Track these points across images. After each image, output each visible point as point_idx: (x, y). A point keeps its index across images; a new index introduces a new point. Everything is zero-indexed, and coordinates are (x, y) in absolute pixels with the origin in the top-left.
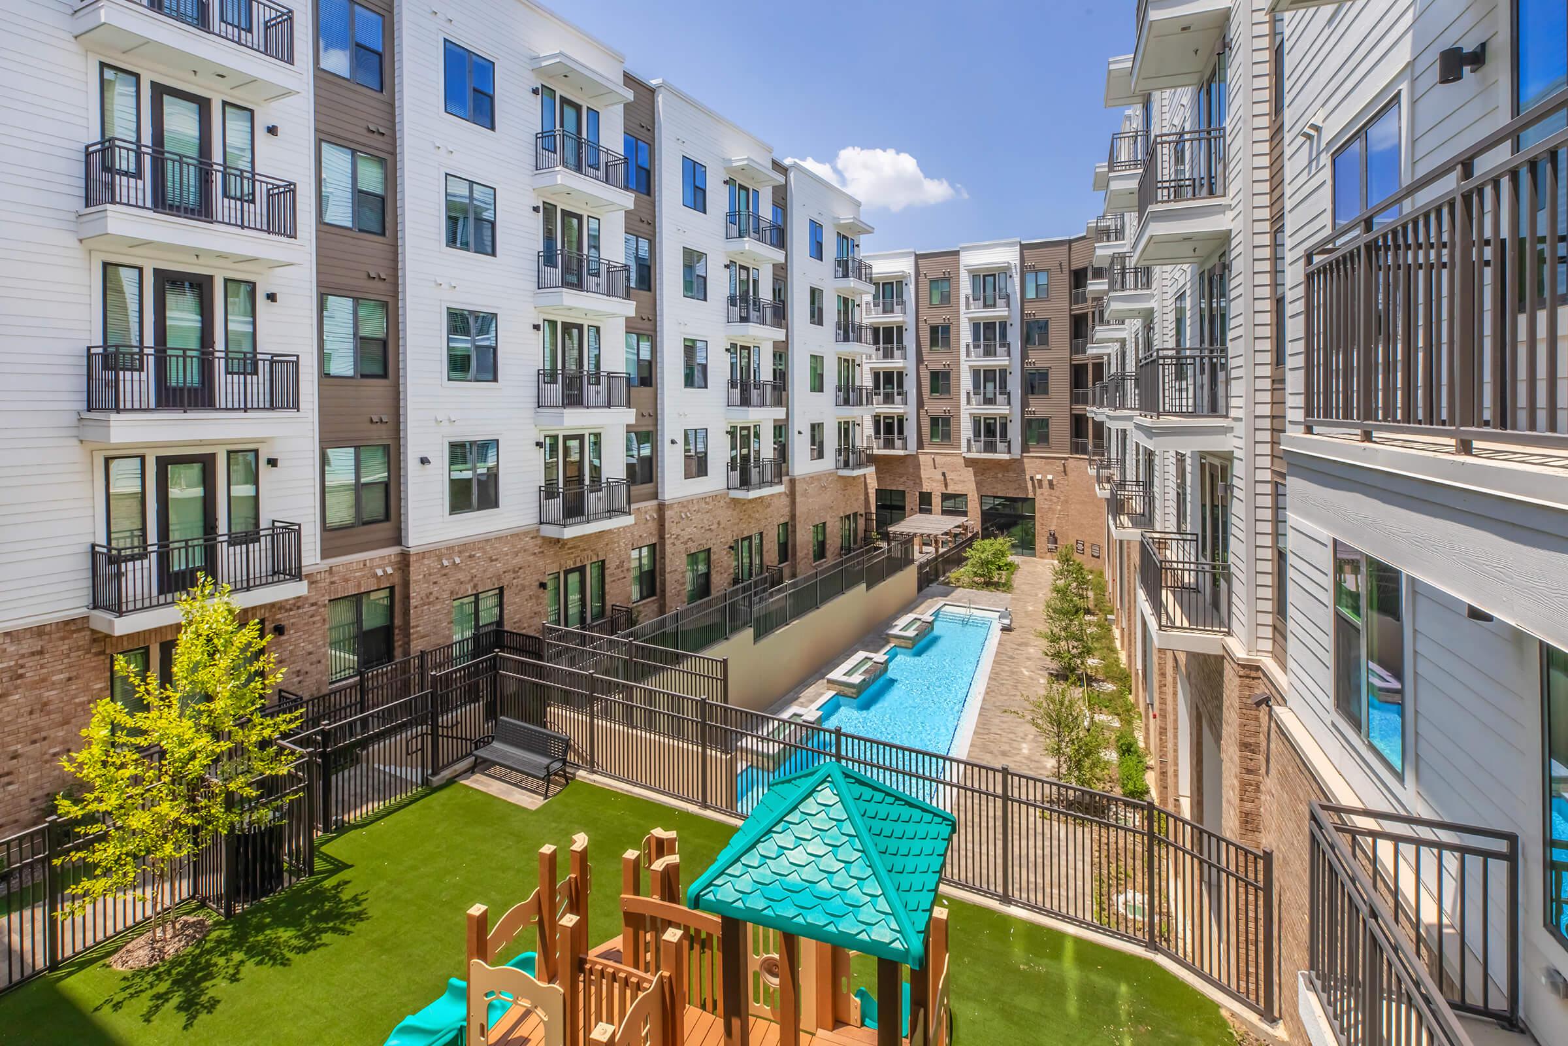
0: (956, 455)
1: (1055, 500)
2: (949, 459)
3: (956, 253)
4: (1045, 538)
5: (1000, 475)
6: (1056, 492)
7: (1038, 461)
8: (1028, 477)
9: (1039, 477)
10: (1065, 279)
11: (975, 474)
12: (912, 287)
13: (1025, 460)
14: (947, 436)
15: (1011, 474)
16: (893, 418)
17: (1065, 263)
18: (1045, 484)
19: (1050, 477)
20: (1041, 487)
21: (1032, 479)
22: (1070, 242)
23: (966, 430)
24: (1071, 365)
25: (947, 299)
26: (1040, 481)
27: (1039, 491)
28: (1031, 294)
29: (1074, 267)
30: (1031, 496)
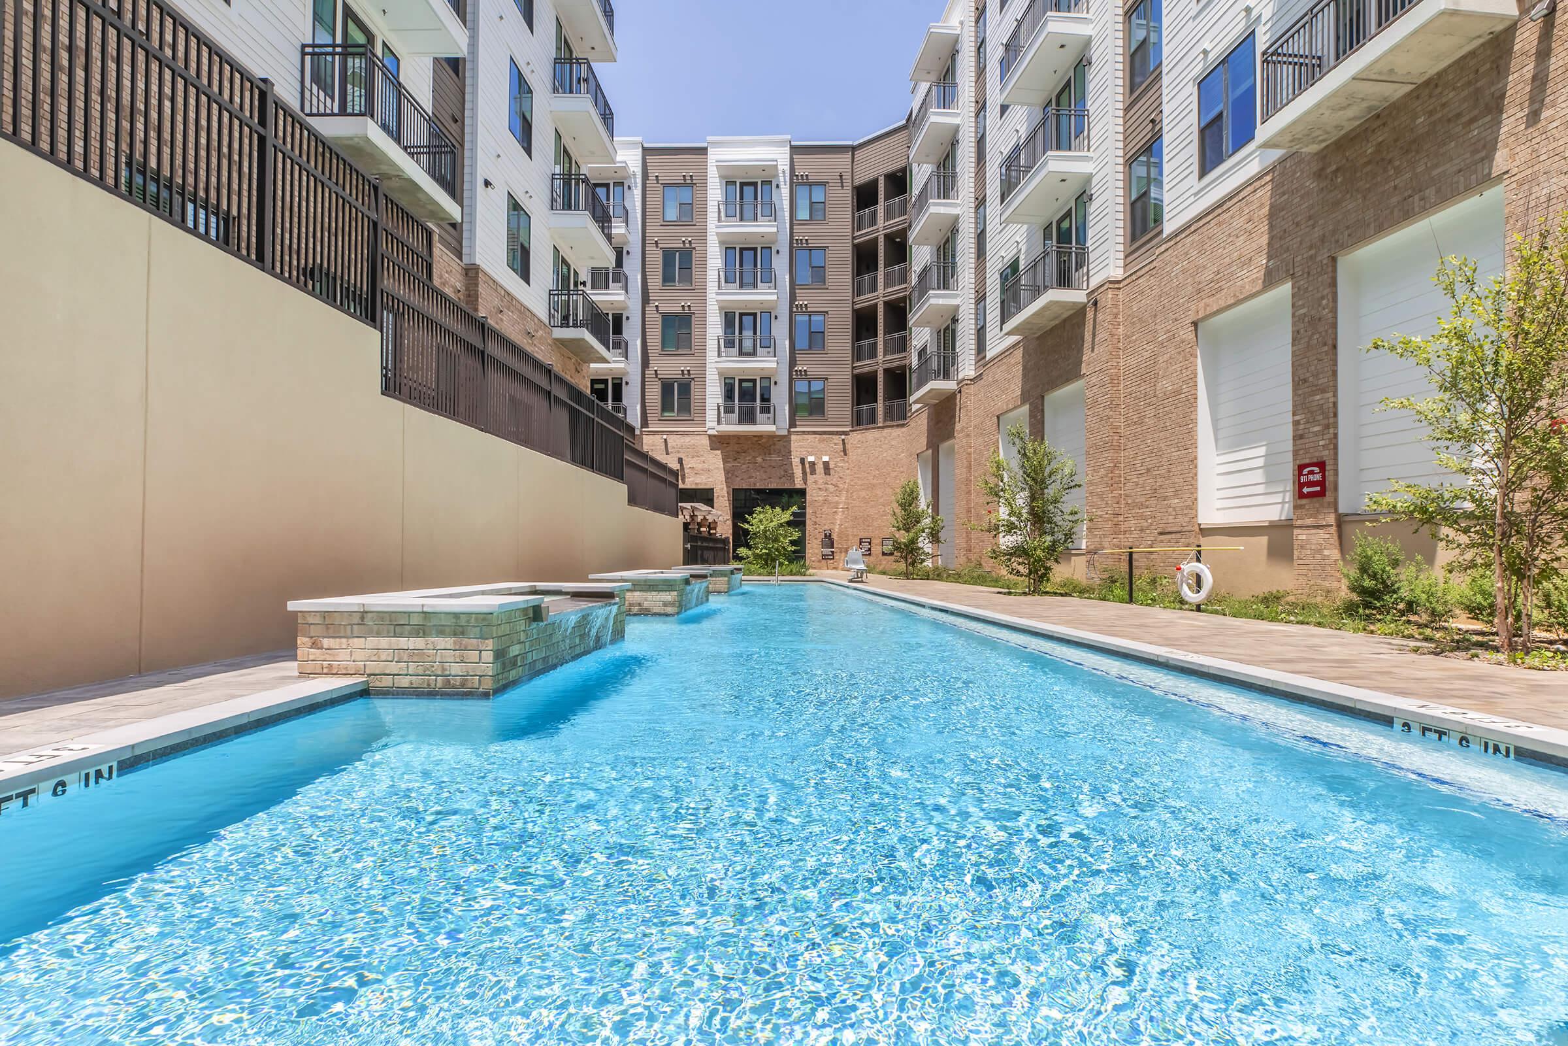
0: (698, 433)
1: (832, 489)
2: (687, 439)
3: (703, 151)
4: (819, 542)
5: (759, 460)
6: (833, 478)
7: (811, 437)
8: (796, 461)
9: (811, 459)
10: (847, 198)
11: (725, 461)
12: (637, 192)
13: (793, 437)
14: (686, 408)
15: (775, 457)
16: (605, 382)
17: (847, 177)
18: (820, 468)
19: (826, 458)
20: (813, 472)
21: (802, 461)
22: (854, 149)
23: (714, 394)
24: (854, 310)
25: (691, 214)
26: (812, 464)
27: (810, 478)
28: (803, 214)
29: (857, 182)
30: (799, 484)
